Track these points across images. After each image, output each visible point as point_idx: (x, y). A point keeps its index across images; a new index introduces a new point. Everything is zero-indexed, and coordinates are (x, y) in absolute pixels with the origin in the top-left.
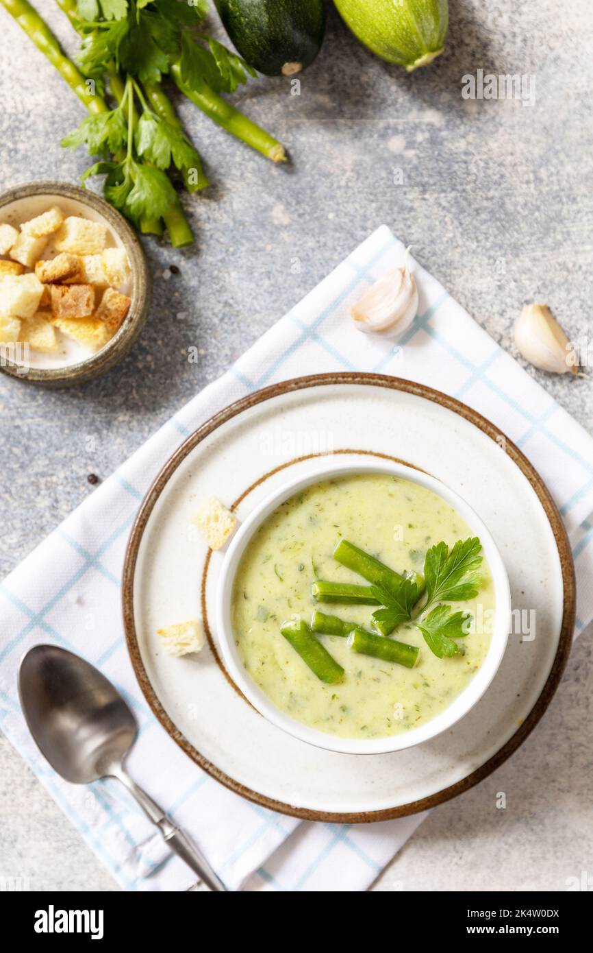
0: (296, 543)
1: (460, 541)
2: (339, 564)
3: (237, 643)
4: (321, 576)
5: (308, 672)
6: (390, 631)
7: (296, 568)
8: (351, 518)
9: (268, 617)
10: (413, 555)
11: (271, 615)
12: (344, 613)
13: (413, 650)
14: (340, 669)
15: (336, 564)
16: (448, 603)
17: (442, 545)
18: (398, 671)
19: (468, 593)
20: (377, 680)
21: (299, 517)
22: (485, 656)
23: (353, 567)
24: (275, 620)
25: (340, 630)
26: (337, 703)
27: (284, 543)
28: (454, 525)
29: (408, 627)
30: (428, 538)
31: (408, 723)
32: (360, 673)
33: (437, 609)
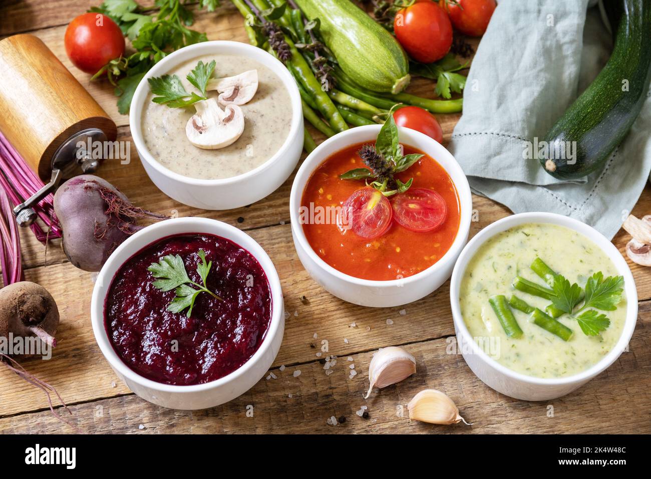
0: (509, 253)
1: (611, 276)
2: (533, 271)
3: (460, 299)
4: (520, 275)
5: (500, 327)
6: (557, 316)
7: (506, 267)
8: (546, 249)
9: (483, 290)
10: (580, 277)
11: (485, 289)
12: (529, 299)
13: (569, 331)
14: (521, 331)
15: (531, 271)
16: (596, 310)
17: (600, 274)
18: (558, 341)
19: (610, 307)
20: (542, 343)
21: (514, 239)
22: (614, 346)
23: (542, 276)
24: (486, 293)
25: (526, 309)
26: (514, 350)
27: (501, 252)
28: (609, 267)
29: (569, 318)
30: (591, 271)
31: (557, 374)
32: (533, 337)
33: (589, 311)
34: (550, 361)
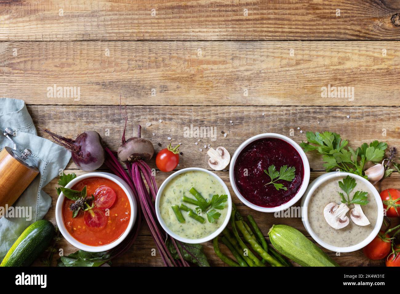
0: (181, 185)
1: (222, 195)
2: (190, 193)
4: (185, 195)
5: (176, 218)
7: (179, 191)
8: (196, 182)
9: (169, 202)
10: (210, 195)
12: (188, 205)
13: (204, 219)
14: (184, 220)
16: (216, 209)
17: (217, 195)
18: (199, 224)
19: (221, 208)
20: (193, 224)
22: (222, 225)
23: (194, 194)
24: (171, 203)
25: (187, 210)
26: (181, 228)
27: (177, 184)
28: (222, 190)
29: (204, 213)
30: (215, 192)
31: (198, 237)
32: (189, 222)
33: (212, 210)
34: (195, 232)
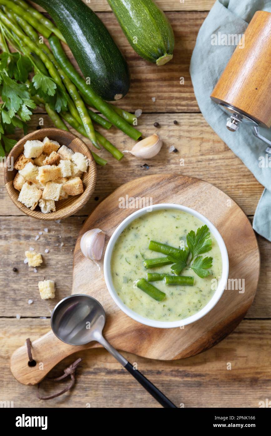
0: (132, 247)
1: (199, 228)
3: (119, 294)
4: (146, 258)
5: (151, 299)
6: (180, 273)
7: (135, 257)
8: (152, 231)
10: (181, 238)
11: (129, 279)
12: (160, 271)
13: (191, 278)
14: (164, 294)
15: (150, 251)
16: (201, 255)
17: (192, 232)
18: (188, 289)
19: (208, 248)
20: (180, 294)
21: (130, 236)
22: (222, 273)
23: (158, 250)
24: (132, 281)
25: (159, 278)
26: (166, 308)
27: (127, 249)
28: (195, 222)
29: (187, 269)
30: (186, 230)
31: (197, 308)
32: (172, 294)
33: (197, 259)
34: (189, 303)
